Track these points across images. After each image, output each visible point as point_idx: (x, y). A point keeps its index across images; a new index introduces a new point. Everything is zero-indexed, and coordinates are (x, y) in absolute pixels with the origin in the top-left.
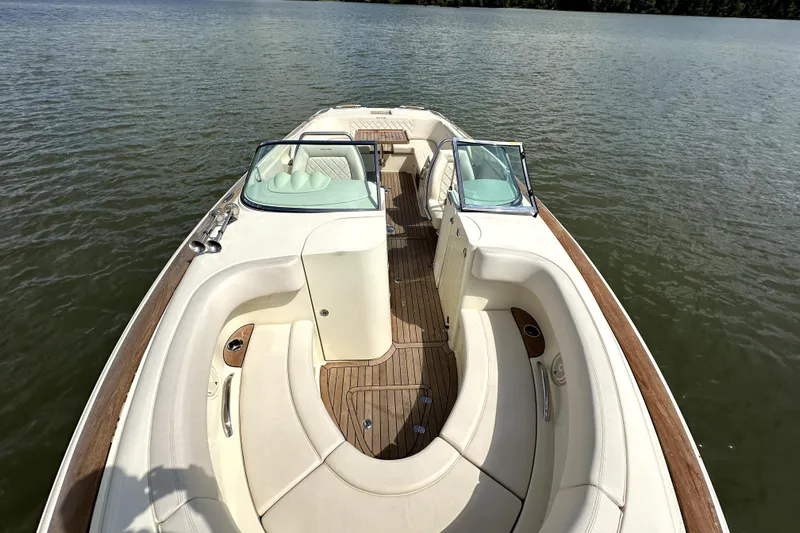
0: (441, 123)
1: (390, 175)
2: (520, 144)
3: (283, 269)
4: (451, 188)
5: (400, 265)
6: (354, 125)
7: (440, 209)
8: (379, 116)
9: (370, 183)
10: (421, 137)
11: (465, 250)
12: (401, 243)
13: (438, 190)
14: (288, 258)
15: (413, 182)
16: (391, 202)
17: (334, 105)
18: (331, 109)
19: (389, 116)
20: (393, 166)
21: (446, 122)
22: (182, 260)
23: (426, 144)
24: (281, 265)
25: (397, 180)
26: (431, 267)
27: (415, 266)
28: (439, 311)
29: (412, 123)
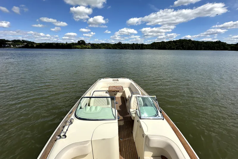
0: (132, 83)
1: (118, 98)
2: (155, 96)
3: (85, 147)
4: (137, 109)
5: (122, 132)
6: (108, 84)
7: (133, 112)
8: (115, 82)
9: (113, 109)
10: (126, 86)
11: (143, 135)
12: (122, 123)
13: (133, 106)
14: (87, 142)
15: (125, 101)
16: (119, 107)
17: (103, 78)
18: (102, 79)
19: (117, 82)
20: (119, 95)
21: (133, 83)
22: (53, 140)
23: (128, 89)
24: (85, 145)
25: (120, 99)
26: (132, 133)
27: (127, 133)
28: (136, 154)
29: (124, 83)
